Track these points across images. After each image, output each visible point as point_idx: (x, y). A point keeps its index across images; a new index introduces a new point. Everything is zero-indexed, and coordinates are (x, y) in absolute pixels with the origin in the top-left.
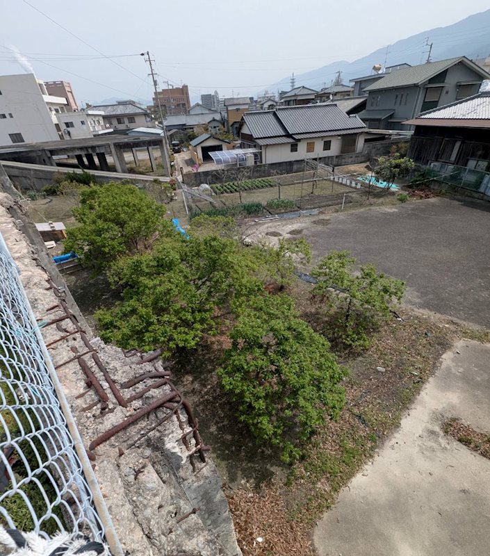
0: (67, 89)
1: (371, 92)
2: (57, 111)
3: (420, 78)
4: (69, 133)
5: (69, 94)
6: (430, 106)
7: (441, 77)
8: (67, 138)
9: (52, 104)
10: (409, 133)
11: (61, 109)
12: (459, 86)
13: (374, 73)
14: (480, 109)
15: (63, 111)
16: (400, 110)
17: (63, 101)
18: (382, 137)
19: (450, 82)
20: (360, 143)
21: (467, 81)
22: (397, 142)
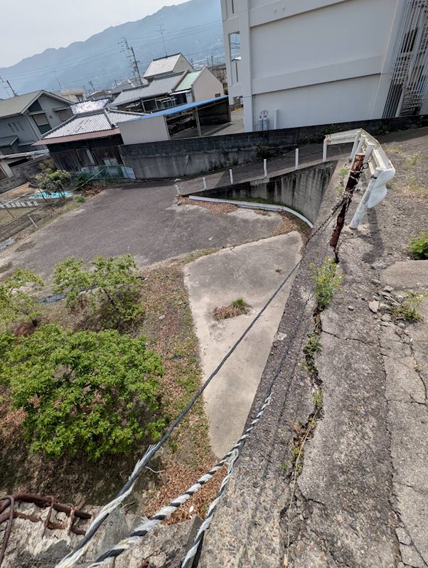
3: (21, 107)
6: (45, 128)
7: (35, 106)
10: (45, 152)
12: (56, 112)
18: (24, 160)
19: (47, 108)
20: (6, 169)
21: (59, 107)
22: (41, 160)
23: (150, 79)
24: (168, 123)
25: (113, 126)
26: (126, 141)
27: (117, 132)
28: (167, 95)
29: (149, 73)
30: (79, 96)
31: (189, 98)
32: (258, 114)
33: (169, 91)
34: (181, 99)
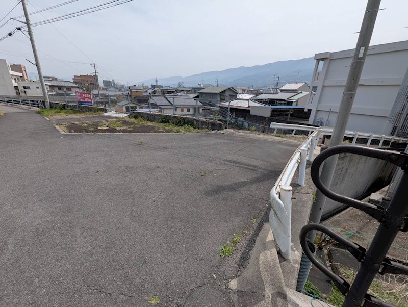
0: (23, 69)
1: (200, 93)
2: (15, 79)
3: (218, 91)
4: (25, 92)
5: (24, 72)
6: (223, 100)
7: (224, 92)
8: (22, 94)
9: (13, 75)
10: (218, 108)
11: (17, 79)
12: (230, 95)
13: (199, 86)
14: (238, 103)
15: (19, 80)
16: (213, 101)
17: (20, 75)
18: (209, 109)
19: (227, 93)
20: (201, 110)
21: (232, 93)
22: (214, 111)
23: (282, 91)
24: (272, 111)
25: (249, 106)
26: (251, 113)
27: (249, 109)
28: (284, 100)
29: (283, 88)
30: (244, 90)
31: (294, 104)
32: (318, 118)
33: (285, 99)
34: (290, 103)
